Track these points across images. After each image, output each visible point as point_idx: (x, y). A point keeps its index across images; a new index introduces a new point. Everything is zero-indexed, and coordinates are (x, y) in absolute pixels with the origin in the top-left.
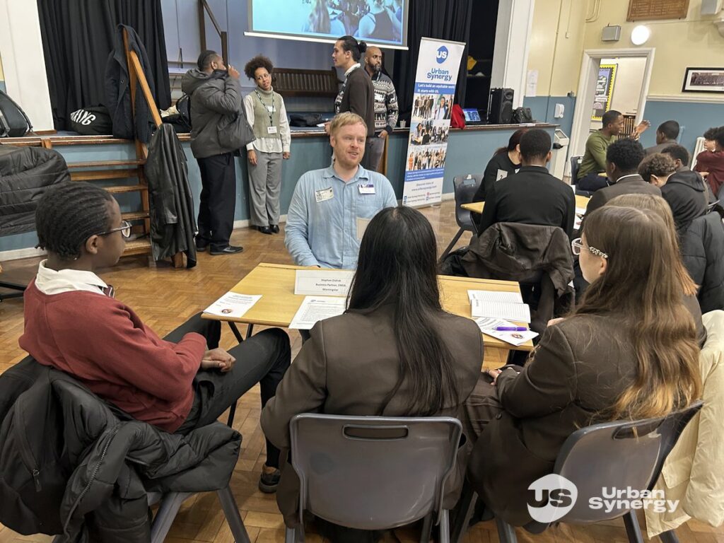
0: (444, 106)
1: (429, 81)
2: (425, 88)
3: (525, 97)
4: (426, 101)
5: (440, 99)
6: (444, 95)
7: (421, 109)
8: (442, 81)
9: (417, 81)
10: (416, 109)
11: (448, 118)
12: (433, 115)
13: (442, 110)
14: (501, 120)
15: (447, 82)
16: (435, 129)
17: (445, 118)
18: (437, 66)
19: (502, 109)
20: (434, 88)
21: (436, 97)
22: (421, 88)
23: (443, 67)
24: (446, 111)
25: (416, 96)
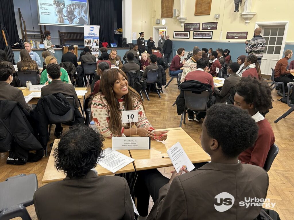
0: (95, 42)
1: (89, 36)
2: (87, 38)
3: (132, 40)
4: (88, 41)
5: (94, 40)
6: (95, 39)
7: (87, 43)
8: (93, 36)
9: (85, 35)
10: (85, 43)
11: (98, 45)
12: (92, 45)
13: (95, 43)
14: (122, 47)
15: (95, 36)
16: (93, 48)
17: (96, 45)
18: (91, 32)
19: (122, 43)
20: (91, 37)
21: (92, 40)
22: (86, 38)
23: (93, 32)
24: (96, 44)
25: (85, 40)
